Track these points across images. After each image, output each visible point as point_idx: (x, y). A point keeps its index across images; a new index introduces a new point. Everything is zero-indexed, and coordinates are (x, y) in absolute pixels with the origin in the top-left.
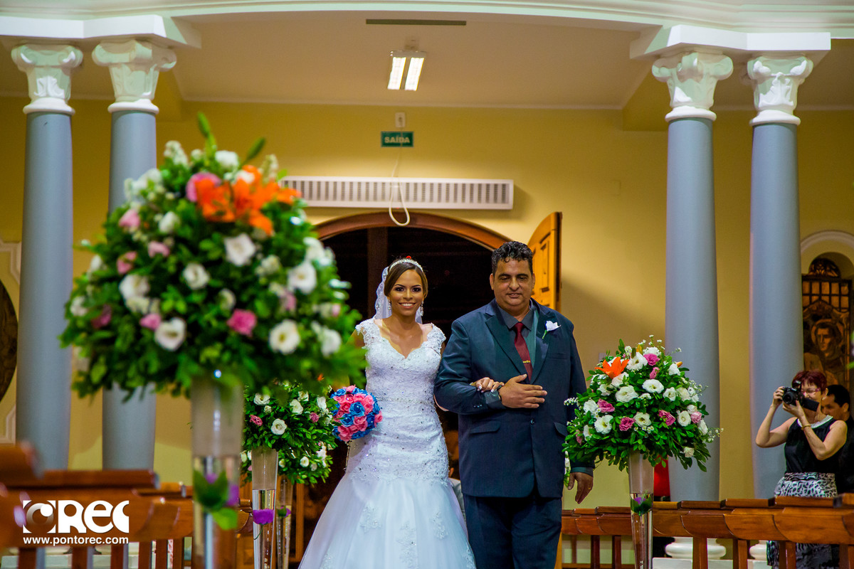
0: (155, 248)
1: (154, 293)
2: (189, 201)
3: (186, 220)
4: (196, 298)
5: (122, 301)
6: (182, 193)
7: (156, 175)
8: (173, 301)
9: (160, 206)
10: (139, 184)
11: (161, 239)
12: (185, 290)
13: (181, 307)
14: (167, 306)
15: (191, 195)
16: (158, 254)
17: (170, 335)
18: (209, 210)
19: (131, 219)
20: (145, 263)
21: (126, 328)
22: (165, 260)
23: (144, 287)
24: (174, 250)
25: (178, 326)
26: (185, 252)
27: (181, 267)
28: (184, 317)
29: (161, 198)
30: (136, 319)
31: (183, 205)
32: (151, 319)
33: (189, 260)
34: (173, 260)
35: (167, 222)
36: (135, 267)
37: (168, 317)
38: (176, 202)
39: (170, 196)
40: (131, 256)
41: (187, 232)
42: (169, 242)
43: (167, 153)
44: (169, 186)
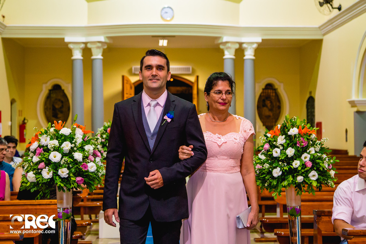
1: (103, 147)
3: (107, 136)
7: (102, 128)
9: (103, 133)
10: (100, 129)
11: (103, 139)
14: (105, 150)
22: (104, 142)
23: (101, 146)
24: (105, 141)
29: (103, 132)
31: (107, 134)
32: (102, 151)
34: (105, 142)
37: (105, 151)
38: (105, 133)
39: (105, 132)
42: (105, 139)
43: (104, 124)
44: (105, 130)
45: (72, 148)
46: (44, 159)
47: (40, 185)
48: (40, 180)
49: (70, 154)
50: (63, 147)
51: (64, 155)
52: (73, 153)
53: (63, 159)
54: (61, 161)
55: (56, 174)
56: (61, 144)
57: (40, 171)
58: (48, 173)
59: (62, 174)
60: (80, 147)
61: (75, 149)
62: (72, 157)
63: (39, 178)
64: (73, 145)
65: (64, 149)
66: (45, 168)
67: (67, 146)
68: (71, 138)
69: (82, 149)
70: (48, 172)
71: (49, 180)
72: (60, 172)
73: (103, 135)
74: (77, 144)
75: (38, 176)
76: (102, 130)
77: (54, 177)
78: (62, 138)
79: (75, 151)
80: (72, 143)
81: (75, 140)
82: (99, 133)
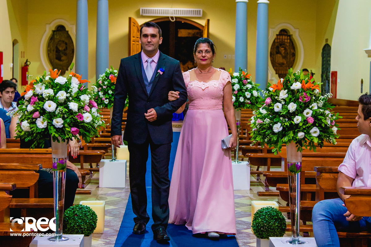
0: (104, 87)
1: (104, 95)
2: (109, 80)
3: (109, 83)
4: (110, 96)
5: (99, 95)
6: (108, 78)
7: (104, 74)
8: (107, 96)
9: (104, 80)
10: (102, 76)
11: (105, 86)
12: (109, 94)
13: (108, 97)
14: (106, 97)
15: (110, 78)
16: (105, 88)
17: (106, 102)
18: (112, 82)
19: (100, 82)
20: (103, 90)
21: (100, 100)
23: (102, 93)
24: (107, 88)
25: (108, 100)
26: (109, 88)
27: (108, 91)
28: (108, 99)
29: (105, 78)
30: (101, 99)
31: (108, 80)
32: (104, 98)
33: (109, 89)
35: (106, 83)
36: (101, 90)
37: (106, 99)
38: (107, 79)
39: (106, 78)
40: (100, 88)
41: (109, 85)
42: (106, 86)
43: (106, 70)
44: (106, 76)
45: (67, 98)
46: (38, 108)
47: (35, 135)
48: (34, 130)
49: (65, 104)
50: (58, 97)
51: (59, 104)
52: (68, 103)
53: (58, 109)
54: (56, 110)
55: (50, 124)
56: (56, 94)
57: (34, 120)
58: (43, 123)
59: (57, 124)
60: (76, 97)
61: (71, 98)
62: (67, 107)
63: (33, 127)
64: (68, 95)
65: (59, 98)
66: (40, 117)
67: (62, 95)
68: (66, 87)
69: (77, 99)
70: (43, 121)
71: (43, 130)
72: (55, 122)
73: (105, 82)
74: (73, 94)
75: (32, 126)
76: (103, 76)
77: (49, 127)
78: (57, 88)
79: (70, 101)
80: (67, 93)
81: (70, 89)
82: (100, 80)
